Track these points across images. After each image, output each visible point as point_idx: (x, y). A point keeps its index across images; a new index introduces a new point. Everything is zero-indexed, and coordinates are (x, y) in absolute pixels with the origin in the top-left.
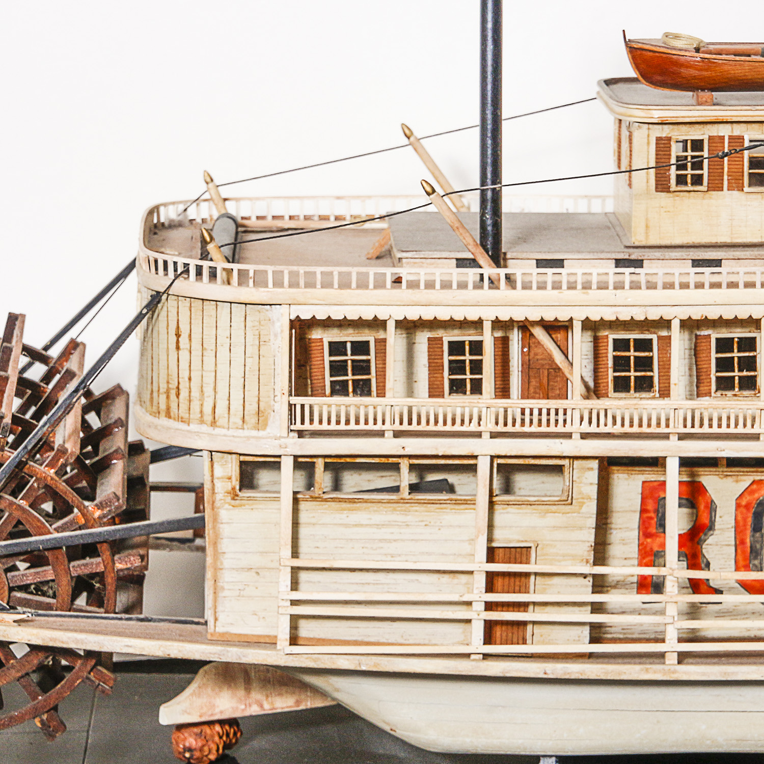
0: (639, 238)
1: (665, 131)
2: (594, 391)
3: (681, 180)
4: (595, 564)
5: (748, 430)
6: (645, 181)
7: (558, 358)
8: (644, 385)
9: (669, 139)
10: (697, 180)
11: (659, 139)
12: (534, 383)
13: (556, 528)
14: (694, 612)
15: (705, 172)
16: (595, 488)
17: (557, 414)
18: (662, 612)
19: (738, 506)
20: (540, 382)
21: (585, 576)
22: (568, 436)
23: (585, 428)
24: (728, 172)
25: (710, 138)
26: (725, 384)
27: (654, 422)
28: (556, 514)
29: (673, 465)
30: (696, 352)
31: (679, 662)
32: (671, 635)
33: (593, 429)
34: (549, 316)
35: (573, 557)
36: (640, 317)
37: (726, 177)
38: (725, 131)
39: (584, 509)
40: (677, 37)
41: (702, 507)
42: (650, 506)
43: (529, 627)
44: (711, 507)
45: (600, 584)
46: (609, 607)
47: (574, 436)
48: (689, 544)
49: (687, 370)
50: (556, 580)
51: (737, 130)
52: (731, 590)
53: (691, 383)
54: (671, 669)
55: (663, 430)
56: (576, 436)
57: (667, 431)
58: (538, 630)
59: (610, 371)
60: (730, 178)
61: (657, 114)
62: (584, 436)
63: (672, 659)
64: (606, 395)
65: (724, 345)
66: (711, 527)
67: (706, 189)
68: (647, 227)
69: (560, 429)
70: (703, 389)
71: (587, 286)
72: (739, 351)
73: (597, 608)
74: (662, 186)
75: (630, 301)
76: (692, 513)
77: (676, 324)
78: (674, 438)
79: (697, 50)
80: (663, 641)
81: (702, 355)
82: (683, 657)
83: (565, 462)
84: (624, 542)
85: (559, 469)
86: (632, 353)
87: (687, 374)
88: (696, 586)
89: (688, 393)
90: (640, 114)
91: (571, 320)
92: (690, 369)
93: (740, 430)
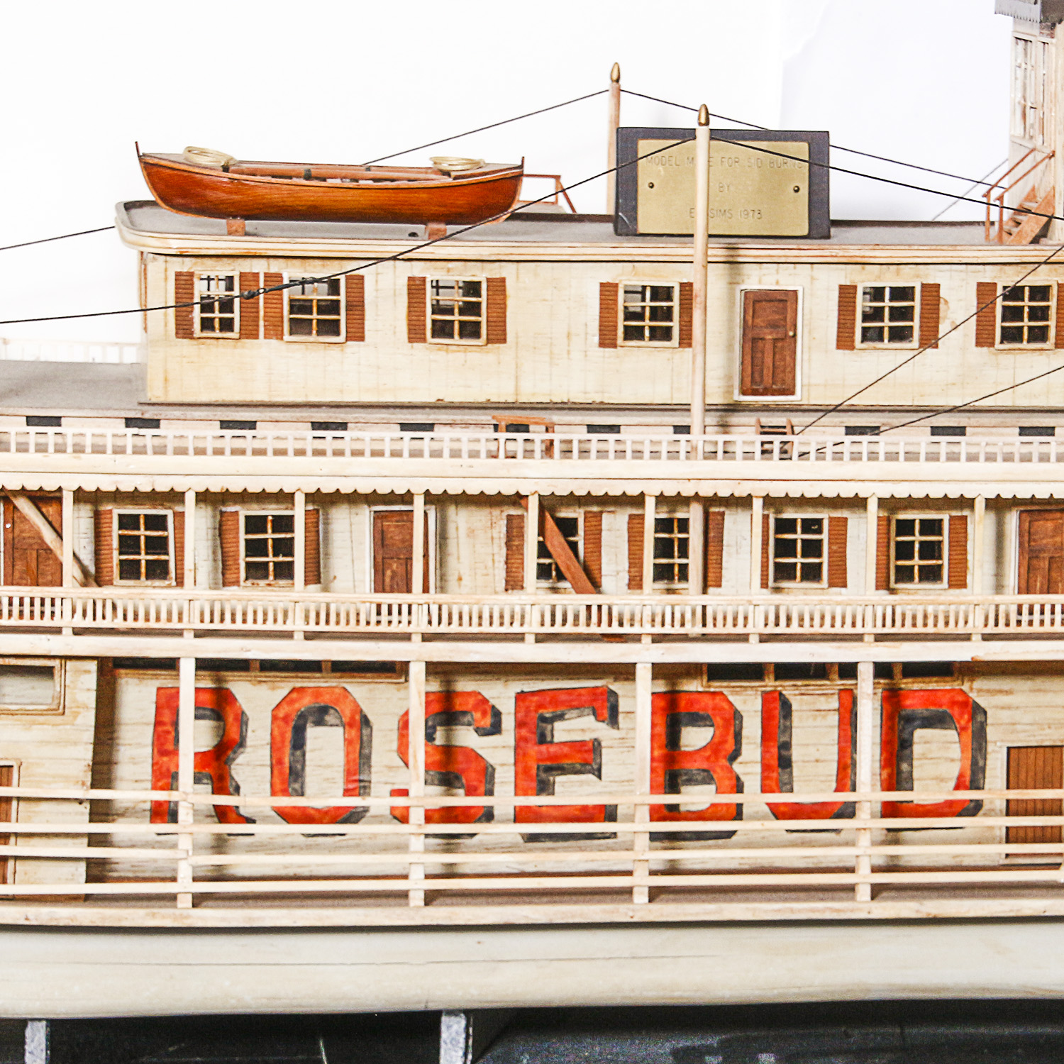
0: (156, 394)
1: (186, 265)
2: (95, 577)
3: (207, 324)
4: (93, 786)
5: (279, 627)
6: (163, 324)
7: (48, 536)
8: (158, 571)
9: (191, 275)
10: (227, 325)
11: (178, 275)
12: (19, 566)
13: (43, 743)
14: (220, 844)
15: (236, 315)
16: (93, 695)
17: (42, 604)
18: (174, 846)
19: (274, 718)
20: (28, 565)
21: (81, 802)
22: (58, 631)
23: (79, 622)
24: (265, 316)
25: (242, 275)
26: (256, 571)
27: (164, 616)
28: (45, 726)
29: (187, 668)
30: (221, 532)
31: (194, 906)
32: (185, 873)
33: (89, 623)
34: (32, 485)
35: (66, 779)
36: (145, 488)
37: (261, 323)
38: (259, 267)
39: (79, 720)
40: (203, 152)
41: (230, 719)
42: (167, 718)
43: (11, 864)
44: (242, 720)
45: (101, 811)
46: (115, 839)
47: (64, 631)
48: (215, 764)
49: (210, 552)
50: (44, 806)
51: (275, 266)
52: (266, 819)
53: (216, 569)
54: (185, 914)
55: (175, 625)
56: (67, 632)
57: (179, 626)
58: (20, 866)
59: (115, 553)
60: (266, 323)
61: (175, 245)
62: (78, 632)
63: (185, 902)
64: (110, 583)
65: (255, 524)
66: (242, 744)
67: (237, 336)
68: (166, 380)
69: (47, 622)
70: (230, 577)
71: (79, 449)
72: (274, 532)
73: (97, 840)
74: (184, 330)
75: (132, 469)
76: (218, 728)
77: (190, 498)
78: (189, 636)
79: (226, 169)
80: (174, 879)
81: (229, 536)
82: (199, 900)
83: (56, 663)
84: (134, 761)
85: (47, 672)
86: (142, 532)
87: (211, 557)
88: (222, 814)
89: (211, 581)
90: (155, 244)
91: (60, 489)
92: (214, 553)
93: (270, 626)
